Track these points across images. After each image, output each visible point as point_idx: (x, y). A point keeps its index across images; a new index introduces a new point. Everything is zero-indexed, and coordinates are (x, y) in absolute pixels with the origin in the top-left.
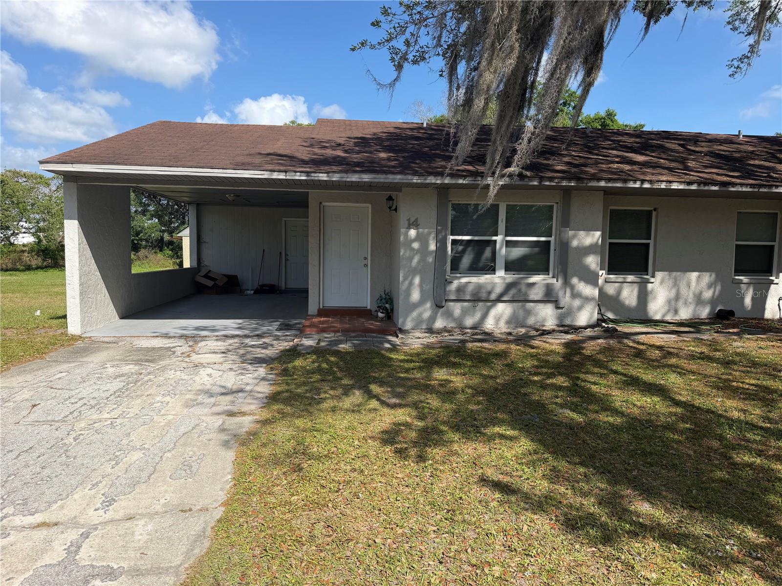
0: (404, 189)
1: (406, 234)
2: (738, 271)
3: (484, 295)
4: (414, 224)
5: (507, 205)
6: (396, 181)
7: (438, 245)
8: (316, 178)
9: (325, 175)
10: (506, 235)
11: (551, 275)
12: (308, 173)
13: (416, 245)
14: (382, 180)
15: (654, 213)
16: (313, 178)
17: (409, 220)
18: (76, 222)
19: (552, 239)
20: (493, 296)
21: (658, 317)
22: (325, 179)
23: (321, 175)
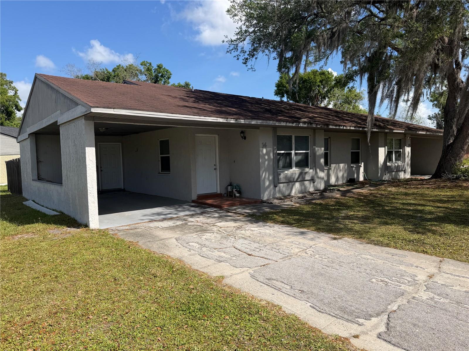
0: (260, 128)
1: (262, 151)
2: (352, 163)
3: (292, 180)
4: (265, 146)
5: (295, 136)
6: (270, 124)
7: (274, 156)
8: (240, 122)
9: (243, 120)
10: (295, 150)
11: (309, 168)
12: (236, 119)
13: (266, 157)
14: (265, 124)
15: (329, 139)
16: (238, 122)
17: (263, 143)
18: (94, 149)
19: (309, 151)
20: (295, 180)
21: (333, 184)
22: (243, 122)
23: (242, 120)
